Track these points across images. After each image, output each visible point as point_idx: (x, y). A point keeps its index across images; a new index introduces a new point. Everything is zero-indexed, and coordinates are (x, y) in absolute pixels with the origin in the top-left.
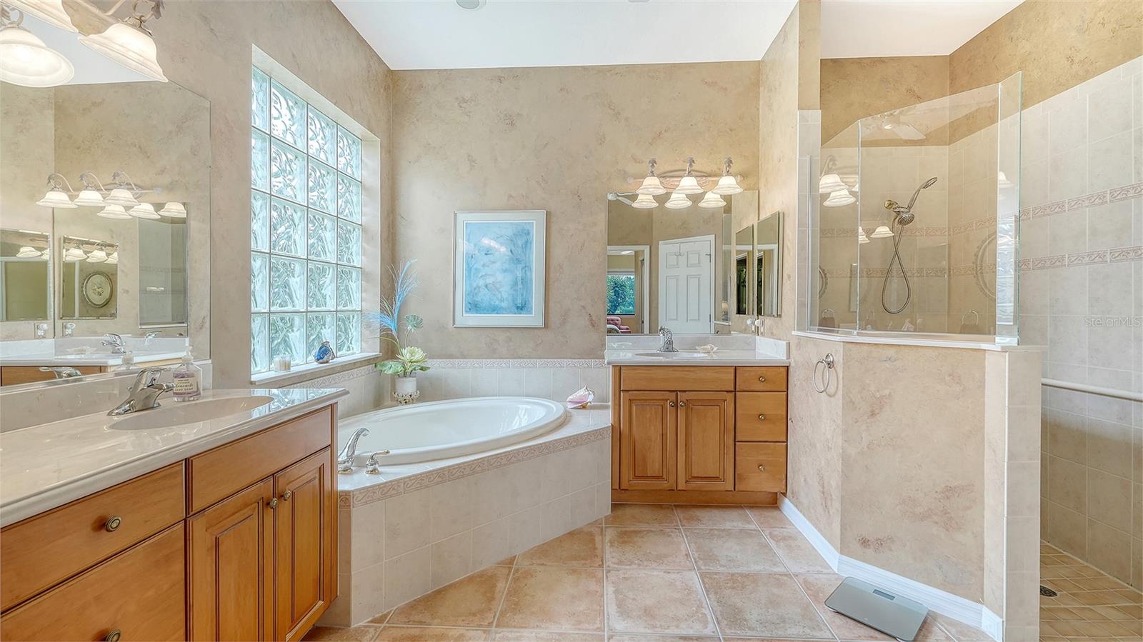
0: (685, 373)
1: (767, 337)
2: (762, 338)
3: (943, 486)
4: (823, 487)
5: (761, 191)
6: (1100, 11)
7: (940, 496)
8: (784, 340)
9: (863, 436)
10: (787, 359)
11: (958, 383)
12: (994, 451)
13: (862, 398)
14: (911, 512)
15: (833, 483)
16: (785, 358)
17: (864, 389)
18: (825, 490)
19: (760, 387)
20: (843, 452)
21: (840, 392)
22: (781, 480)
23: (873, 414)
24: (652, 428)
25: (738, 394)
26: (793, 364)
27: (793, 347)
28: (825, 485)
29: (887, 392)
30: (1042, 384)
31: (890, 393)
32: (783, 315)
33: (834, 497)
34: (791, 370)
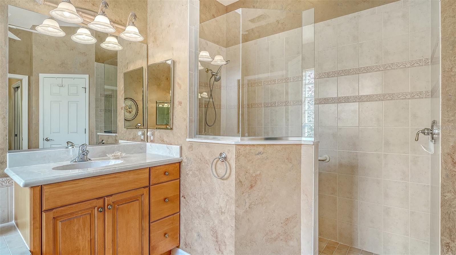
0: (112, 179)
1: (156, 143)
2: (153, 144)
3: (284, 219)
4: (217, 238)
5: (149, 45)
6: (289, 5)
7: (283, 225)
8: (177, 145)
9: (247, 201)
10: (180, 157)
11: (290, 162)
12: (306, 195)
13: (246, 178)
14: (271, 238)
15: (227, 234)
16: (179, 157)
17: (247, 172)
18: (219, 239)
19: (165, 178)
20: (236, 214)
21: (233, 176)
22: (177, 238)
23: (252, 187)
24: (80, 237)
25: (151, 187)
26: (185, 160)
27: (185, 148)
28: (219, 236)
29: (258, 172)
30: (319, 160)
31: (260, 173)
32: (174, 128)
33: (228, 243)
34: (183, 164)
